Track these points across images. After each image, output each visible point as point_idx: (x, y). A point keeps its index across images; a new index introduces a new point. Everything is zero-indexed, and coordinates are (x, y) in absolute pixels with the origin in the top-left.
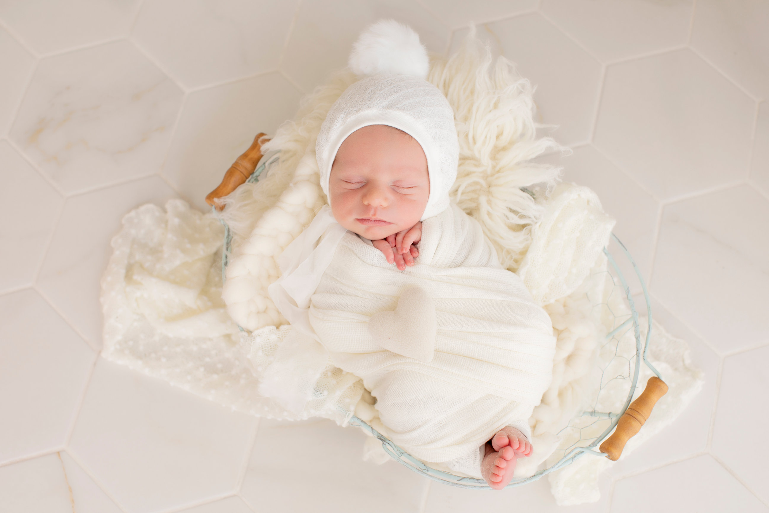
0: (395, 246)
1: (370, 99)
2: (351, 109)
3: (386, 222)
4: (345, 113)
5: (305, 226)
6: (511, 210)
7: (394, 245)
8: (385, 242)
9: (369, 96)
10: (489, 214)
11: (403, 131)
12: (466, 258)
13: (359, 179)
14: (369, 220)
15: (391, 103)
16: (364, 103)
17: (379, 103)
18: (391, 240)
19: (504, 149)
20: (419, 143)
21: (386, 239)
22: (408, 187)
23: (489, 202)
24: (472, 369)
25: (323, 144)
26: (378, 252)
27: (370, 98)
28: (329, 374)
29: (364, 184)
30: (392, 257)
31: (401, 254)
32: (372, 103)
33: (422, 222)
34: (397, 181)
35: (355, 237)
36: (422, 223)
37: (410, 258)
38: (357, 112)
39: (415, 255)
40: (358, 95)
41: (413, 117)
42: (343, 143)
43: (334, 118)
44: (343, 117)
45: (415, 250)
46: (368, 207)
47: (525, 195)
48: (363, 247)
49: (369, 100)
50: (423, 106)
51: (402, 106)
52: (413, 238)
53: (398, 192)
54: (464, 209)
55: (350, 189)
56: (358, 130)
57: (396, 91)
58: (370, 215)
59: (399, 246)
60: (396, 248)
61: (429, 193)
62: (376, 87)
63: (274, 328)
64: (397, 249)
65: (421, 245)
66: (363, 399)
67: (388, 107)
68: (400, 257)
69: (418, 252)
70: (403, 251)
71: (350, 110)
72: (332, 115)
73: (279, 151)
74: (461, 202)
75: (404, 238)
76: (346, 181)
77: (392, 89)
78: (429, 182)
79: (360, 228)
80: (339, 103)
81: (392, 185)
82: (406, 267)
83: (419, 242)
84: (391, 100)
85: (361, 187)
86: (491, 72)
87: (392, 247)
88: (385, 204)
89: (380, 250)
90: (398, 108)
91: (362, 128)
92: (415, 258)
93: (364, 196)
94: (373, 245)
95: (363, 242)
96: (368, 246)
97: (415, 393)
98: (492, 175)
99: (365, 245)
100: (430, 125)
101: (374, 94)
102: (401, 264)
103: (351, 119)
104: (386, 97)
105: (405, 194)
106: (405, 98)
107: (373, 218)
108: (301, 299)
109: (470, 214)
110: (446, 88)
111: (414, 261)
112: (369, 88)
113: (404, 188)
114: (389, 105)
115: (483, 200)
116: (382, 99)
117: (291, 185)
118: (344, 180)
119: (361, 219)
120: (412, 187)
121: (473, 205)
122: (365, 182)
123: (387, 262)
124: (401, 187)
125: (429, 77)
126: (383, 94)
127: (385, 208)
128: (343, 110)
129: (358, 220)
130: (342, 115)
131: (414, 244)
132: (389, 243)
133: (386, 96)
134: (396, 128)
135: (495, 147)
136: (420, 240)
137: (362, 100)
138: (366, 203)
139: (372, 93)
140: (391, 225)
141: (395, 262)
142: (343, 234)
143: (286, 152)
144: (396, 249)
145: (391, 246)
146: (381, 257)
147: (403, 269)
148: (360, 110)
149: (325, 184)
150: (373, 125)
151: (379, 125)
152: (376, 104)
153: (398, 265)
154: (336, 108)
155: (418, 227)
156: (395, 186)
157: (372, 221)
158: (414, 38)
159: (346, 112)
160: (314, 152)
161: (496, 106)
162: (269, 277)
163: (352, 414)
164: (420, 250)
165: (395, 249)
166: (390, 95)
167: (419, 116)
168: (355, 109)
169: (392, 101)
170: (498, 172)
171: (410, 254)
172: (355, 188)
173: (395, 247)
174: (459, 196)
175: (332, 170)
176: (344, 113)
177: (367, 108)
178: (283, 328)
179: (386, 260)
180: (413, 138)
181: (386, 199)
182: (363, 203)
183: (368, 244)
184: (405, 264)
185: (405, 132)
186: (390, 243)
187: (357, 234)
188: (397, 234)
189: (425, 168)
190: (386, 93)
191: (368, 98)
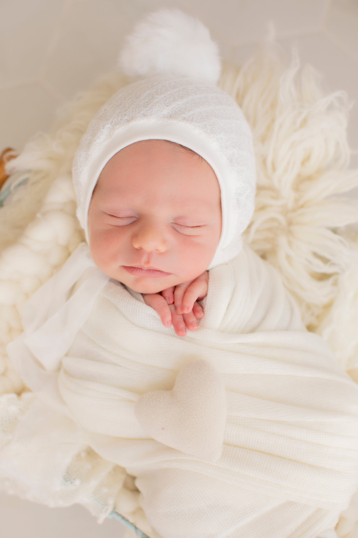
0: (174, 303)
1: (147, 105)
2: (120, 117)
3: (163, 272)
4: (112, 122)
5: (57, 267)
6: (316, 255)
7: (172, 301)
8: (160, 298)
9: (146, 101)
10: (288, 257)
11: (191, 150)
12: (264, 319)
13: (128, 213)
14: (140, 269)
15: (175, 112)
16: (139, 110)
17: (158, 110)
18: (168, 294)
19: (310, 178)
20: (211, 167)
21: (161, 293)
22: (194, 226)
23: (290, 243)
24: (271, 470)
25: (81, 164)
26: (150, 311)
27: (146, 103)
28: (83, 455)
29: (134, 219)
30: (169, 318)
31: (181, 314)
32: (149, 110)
33: (208, 271)
34: (179, 218)
35: (120, 288)
36: (209, 273)
37: (192, 319)
38: (128, 121)
39: (199, 315)
40: (131, 100)
41: (205, 131)
42: (107, 163)
43: (97, 129)
44: (110, 128)
45: (199, 308)
46: (139, 251)
47: (336, 237)
48: (130, 303)
49: (145, 106)
50: (217, 118)
51: (190, 116)
52: (197, 292)
53: (181, 232)
54: (257, 251)
55: (116, 226)
56: (129, 146)
57: (182, 96)
58: (141, 263)
59: (178, 303)
60: (175, 305)
61: (221, 234)
62: (155, 90)
63: (14, 396)
64: (176, 308)
65: (207, 303)
66: (125, 486)
67: (171, 117)
68: (179, 318)
69: (203, 311)
70: (184, 311)
71: (119, 119)
72: (95, 125)
73: (29, 171)
74: (254, 242)
75: (185, 292)
76: (110, 215)
77: (176, 93)
78: (221, 219)
79: (128, 278)
80: (105, 110)
81: (173, 223)
82: (187, 332)
83: (205, 299)
84: (174, 107)
85: (130, 224)
86: (298, 81)
87: (169, 304)
88: (162, 249)
89: (153, 308)
90: (184, 119)
91: (135, 143)
92: (199, 319)
93: (135, 236)
94: (144, 302)
95: (131, 296)
96: (137, 302)
97: (195, 502)
98: (294, 210)
99: (133, 301)
100: (226, 143)
101: (152, 98)
102: (181, 327)
103: (120, 130)
104: (168, 103)
105: (189, 236)
106: (194, 106)
107: (146, 267)
108: (49, 362)
109: (264, 256)
110: (240, 98)
111: (198, 324)
112: (145, 91)
113: (189, 227)
114: (172, 113)
115: (283, 240)
116: (163, 105)
117: (39, 215)
118: (108, 213)
119: (130, 267)
120: (200, 226)
121: (267, 246)
122: (136, 216)
123: (162, 324)
124: (184, 226)
125: (220, 83)
126: (165, 99)
127: (162, 253)
128: (109, 119)
129: (126, 268)
130: (108, 126)
131: (199, 300)
132: (165, 298)
133: (168, 101)
134: (181, 145)
135: (299, 175)
136: (206, 295)
137: (136, 106)
138: (136, 246)
139: (149, 97)
140: (169, 277)
141: (172, 325)
142: (105, 283)
143: (37, 172)
144: (174, 307)
145: (168, 302)
146: (154, 317)
147: (184, 335)
148: (132, 119)
149: (83, 216)
150: (150, 140)
151: (158, 140)
152: (155, 111)
153: (177, 330)
154: (101, 116)
155: (203, 278)
156: (176, 224)
157: (144, 271)
158: (204, 32)
159: (114, 121)
160: (70, 173)
161: (304, 123)
162: (10, 330)
163: (110, 509)
164: (206, 309)
165: (172, 306)
166: (173, 101)
167: (212, 130)
168: (126, 118)
169: (177, 109)
170: (302, 207)
171: (192, 314)
172: (122, 225)
173: (173, 305)
174: (252, 235)
175: (92, 198)
176: (110, 122)
177: (142, 116)
178: (25, 396)
179: (161, 322)
180: (203, 159)
181: (164, 242)
182: (132, 245)
183: (138, 299)
184: (186, 327)
185: (193, 151)
186: (167, 298)
187: (123, 285)
188: (175, 288)
189: (217, 201)
190: (168, 98)
191: (144, 103)
